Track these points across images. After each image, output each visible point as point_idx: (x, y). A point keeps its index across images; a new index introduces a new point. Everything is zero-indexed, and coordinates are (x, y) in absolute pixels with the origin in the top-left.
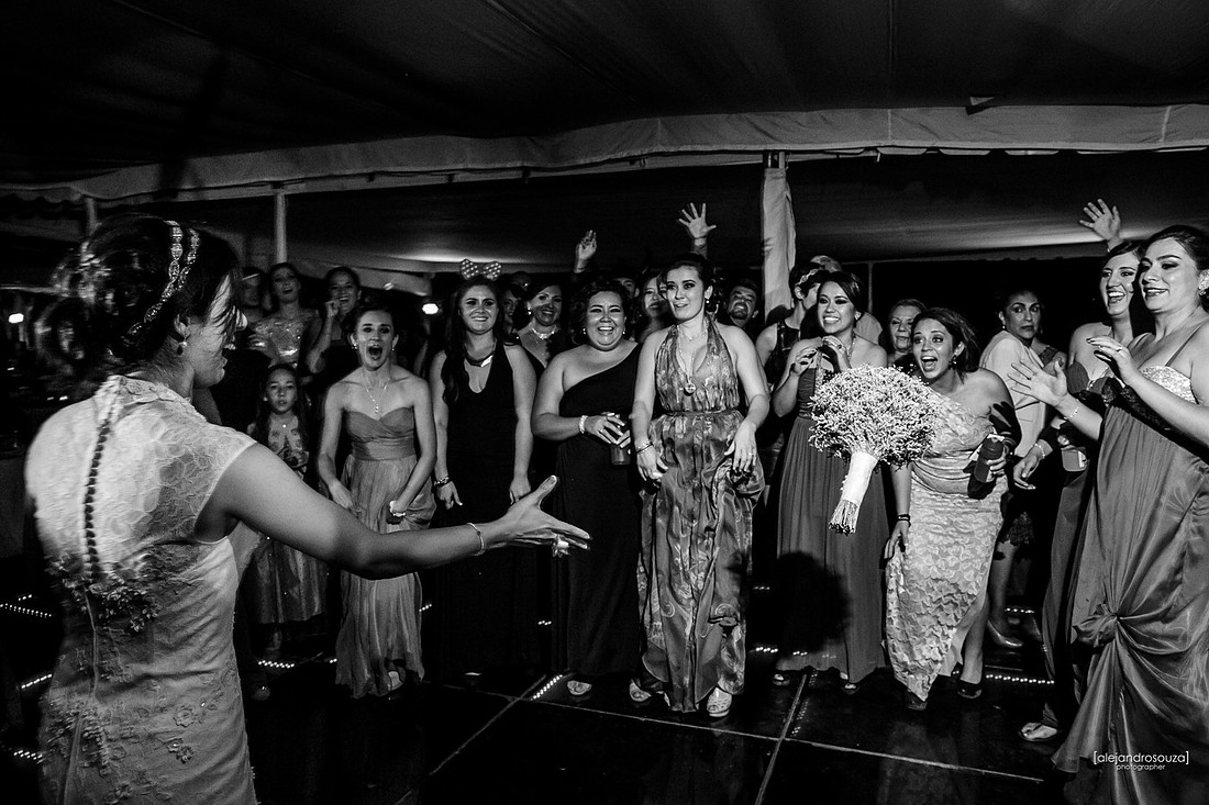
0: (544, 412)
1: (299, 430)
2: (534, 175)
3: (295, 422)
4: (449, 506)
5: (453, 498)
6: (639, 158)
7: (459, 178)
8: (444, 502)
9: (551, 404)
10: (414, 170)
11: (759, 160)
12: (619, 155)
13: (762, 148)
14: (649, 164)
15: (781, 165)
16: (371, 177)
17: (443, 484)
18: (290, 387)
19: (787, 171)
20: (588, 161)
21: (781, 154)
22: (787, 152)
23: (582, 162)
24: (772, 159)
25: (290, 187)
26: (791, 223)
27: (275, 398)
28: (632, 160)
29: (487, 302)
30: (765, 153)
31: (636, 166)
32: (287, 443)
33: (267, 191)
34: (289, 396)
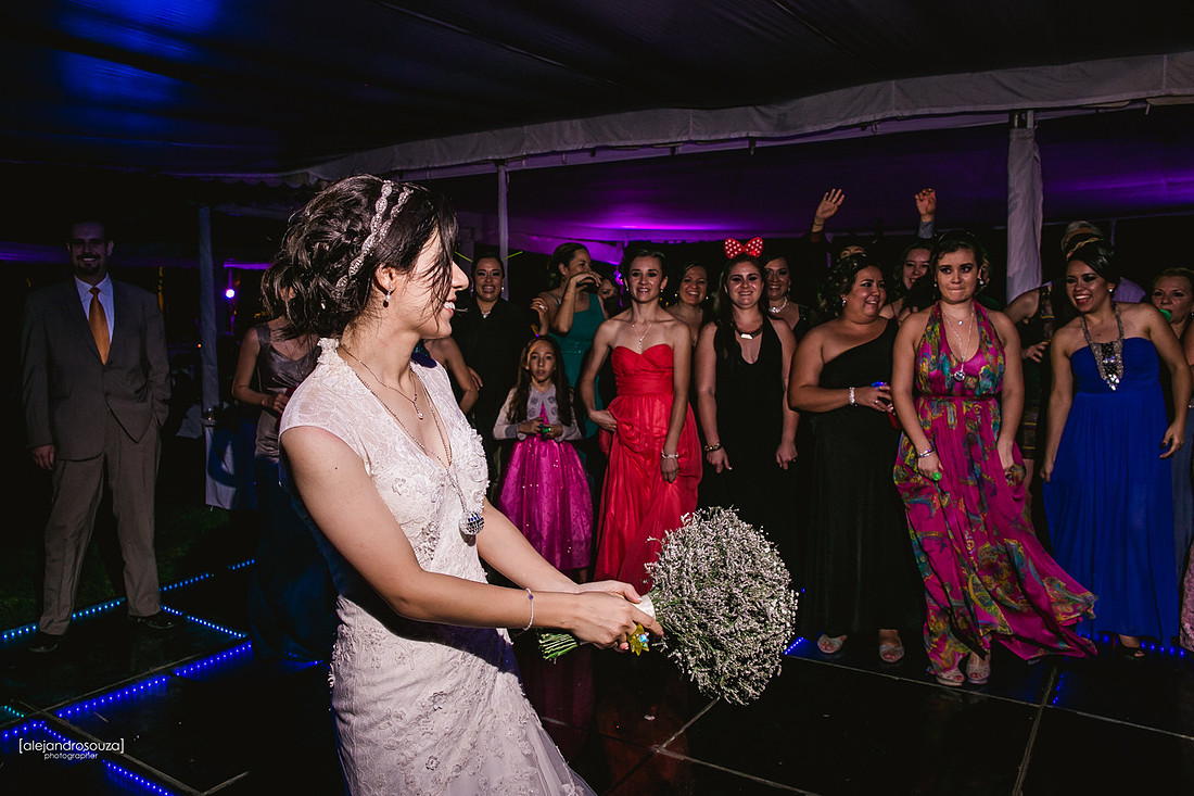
0: (803, 383)
1: (557, 399)
2: (758, 144)
3: (553, 391)
4: (719, 470)
5: (723, 462)
6: (870, 123)
7: (680, 150)
8: (715, 466)
9: (809, 374)
10: (636, 143)
11: (1005, 119)
12: (850, 122)
13: (1009, 107)
14: (881, 130)
15: (1030, 125)
16: (593, 152)
17: (714, 450)
18: (548, 358)
19: (1036, 131)
20: (817, 129)
21: (1030, 113)
22: (1036, 110)
23: (810, 130)
24: (1019, 119)
25: (513, 164)
26: (1039, 185)
27: (535, 367)
28: (863, 126)
29: (751, 278)
30: (1011, 113)
31: (868, 133)
32: (543, 412)
33: (490, 169)
34: (548, 366)
